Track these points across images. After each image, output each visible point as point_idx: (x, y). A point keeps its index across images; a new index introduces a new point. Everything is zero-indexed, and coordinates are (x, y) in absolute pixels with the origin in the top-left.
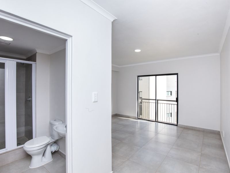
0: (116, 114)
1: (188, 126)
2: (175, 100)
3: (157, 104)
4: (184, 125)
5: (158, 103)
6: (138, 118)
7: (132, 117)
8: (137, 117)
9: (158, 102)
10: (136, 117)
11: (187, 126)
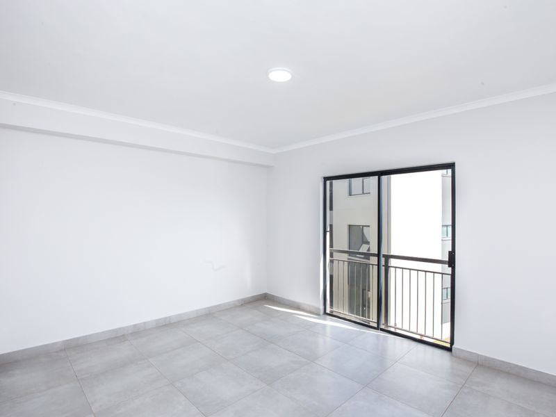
0: (266, 294)
1: (494, 360)
2: (447, 259)
3: (383, 269)
4: (478, 355)
5: (387, 268)
6: (325, 313)
7: (308, 309)
8: (322, 307)
9: (387, 262)
10: (319, 309)
11: (486, 359)
